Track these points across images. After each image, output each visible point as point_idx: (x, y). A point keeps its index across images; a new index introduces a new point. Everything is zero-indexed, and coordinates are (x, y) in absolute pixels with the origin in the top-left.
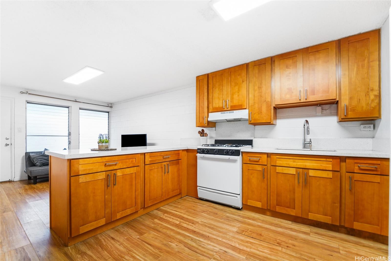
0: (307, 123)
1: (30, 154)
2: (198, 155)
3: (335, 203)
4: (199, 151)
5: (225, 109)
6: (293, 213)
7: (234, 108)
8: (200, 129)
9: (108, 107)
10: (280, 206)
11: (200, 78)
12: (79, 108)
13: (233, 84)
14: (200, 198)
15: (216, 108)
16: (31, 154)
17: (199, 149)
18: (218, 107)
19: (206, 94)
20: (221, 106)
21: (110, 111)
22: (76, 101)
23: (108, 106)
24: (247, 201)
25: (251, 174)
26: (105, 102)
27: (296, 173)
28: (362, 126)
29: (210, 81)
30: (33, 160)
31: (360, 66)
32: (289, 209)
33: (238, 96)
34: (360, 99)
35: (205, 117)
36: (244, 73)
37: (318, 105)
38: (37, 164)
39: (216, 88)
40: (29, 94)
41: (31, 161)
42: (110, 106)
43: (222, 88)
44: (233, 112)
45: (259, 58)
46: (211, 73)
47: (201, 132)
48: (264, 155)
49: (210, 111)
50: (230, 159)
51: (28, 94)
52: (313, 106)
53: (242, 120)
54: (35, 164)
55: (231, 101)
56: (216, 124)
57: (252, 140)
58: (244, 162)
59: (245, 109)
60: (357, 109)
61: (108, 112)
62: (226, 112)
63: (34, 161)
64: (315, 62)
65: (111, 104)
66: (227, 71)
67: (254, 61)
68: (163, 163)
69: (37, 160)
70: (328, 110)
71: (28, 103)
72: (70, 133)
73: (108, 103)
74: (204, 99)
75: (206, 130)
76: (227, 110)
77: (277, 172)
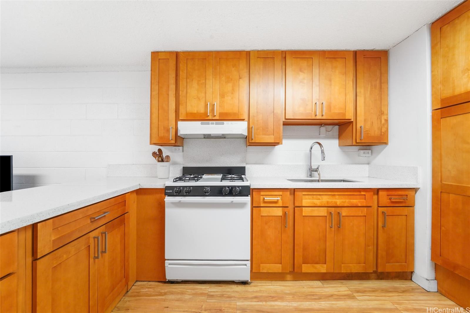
0: (321, 145)
2: (168, 200)
3: (369, 246)
4: (168, 191)
5: (210, 118)
6: (322, 269)
7: (224, 117)
8: (156, 148)
10: (307, 264)
11: (161, 56)
13: (223, 78)
14: (168, 281)
15: (192, 114)
17: (168, 188)
18: (197, 112)
19: (173, 87)
20: (202, 110)
24: (259, 266)
25: (266, 224)
27: (327, 214)
28: (362, 151)
29: (182, 66)
31: (373, 86)
32: (318, 266)
33: (232, 98)
34: (372, 122)
35: (171, 127)
36: (243, 64)
37: (323, 125)
39: (192, 80)
43: (204, 81)
44: (223, 124)
45: (266, 48)
46: (184, 52)
47: (158, 153)
48: (286, 191)
49: (180, 118)
50: (234, 202)
52: (316, 126)
53: (229, 137)
55: (219, 106)
56: (184, 141)
57: (245, 167)
58: (254, 206)
59: (243, 120)
60: (370, 133)
62: (210, 122)
64: (332, 71)
66: (214, 55)
67: (258, 51)
68: (90, 233)
70: (330, 132)
74: (168, 95)
75: (166, 151)
76: (213, 118)
77: (303, 215)
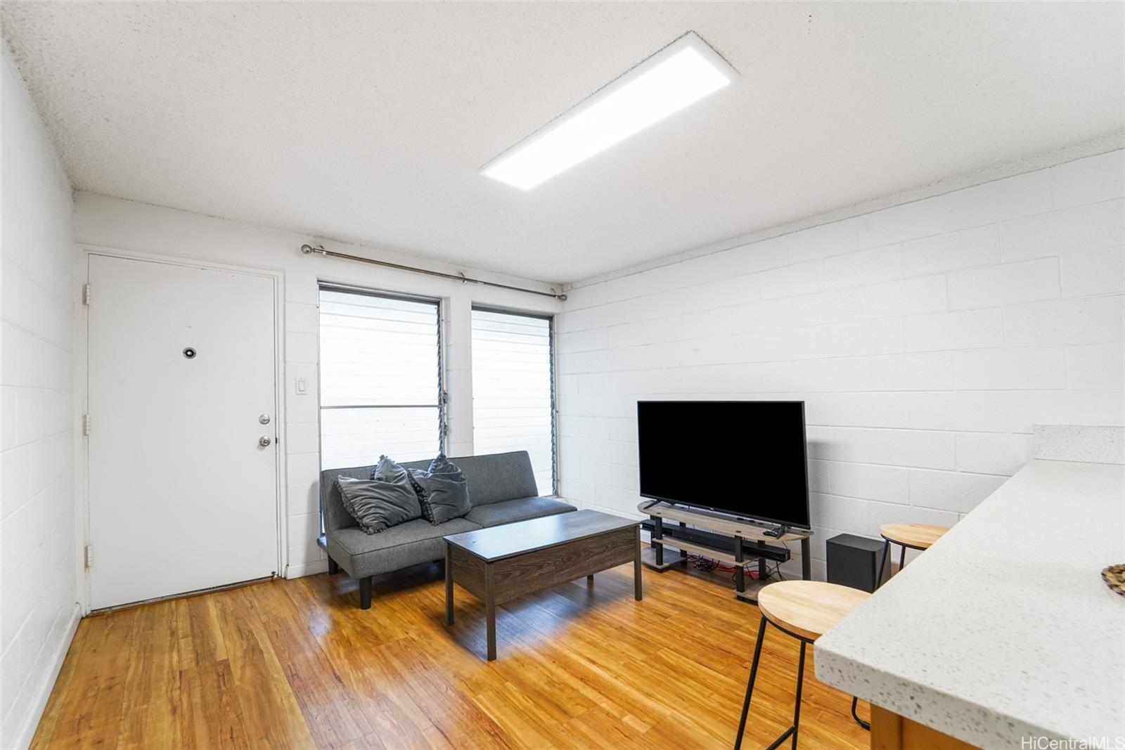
1: (340, 481)
9: (555, 296)
12: (472, 303)
16: (343, 481)
21: (557, 314)
22: (465, 279)
23: (553, 294)
26: (543, 282)
30: (352, 505)
38: (365, 521)
40: (329, 253)
41: (345, 509)
42: (559, 292)
51: (324, 253)
54: (358, 520)
61: (550, 318)
63: (356, 509)
65: (561, 285)
69: (366, 504)
71: (322, 288)
72: (445, 394)
73: (552, 283)
